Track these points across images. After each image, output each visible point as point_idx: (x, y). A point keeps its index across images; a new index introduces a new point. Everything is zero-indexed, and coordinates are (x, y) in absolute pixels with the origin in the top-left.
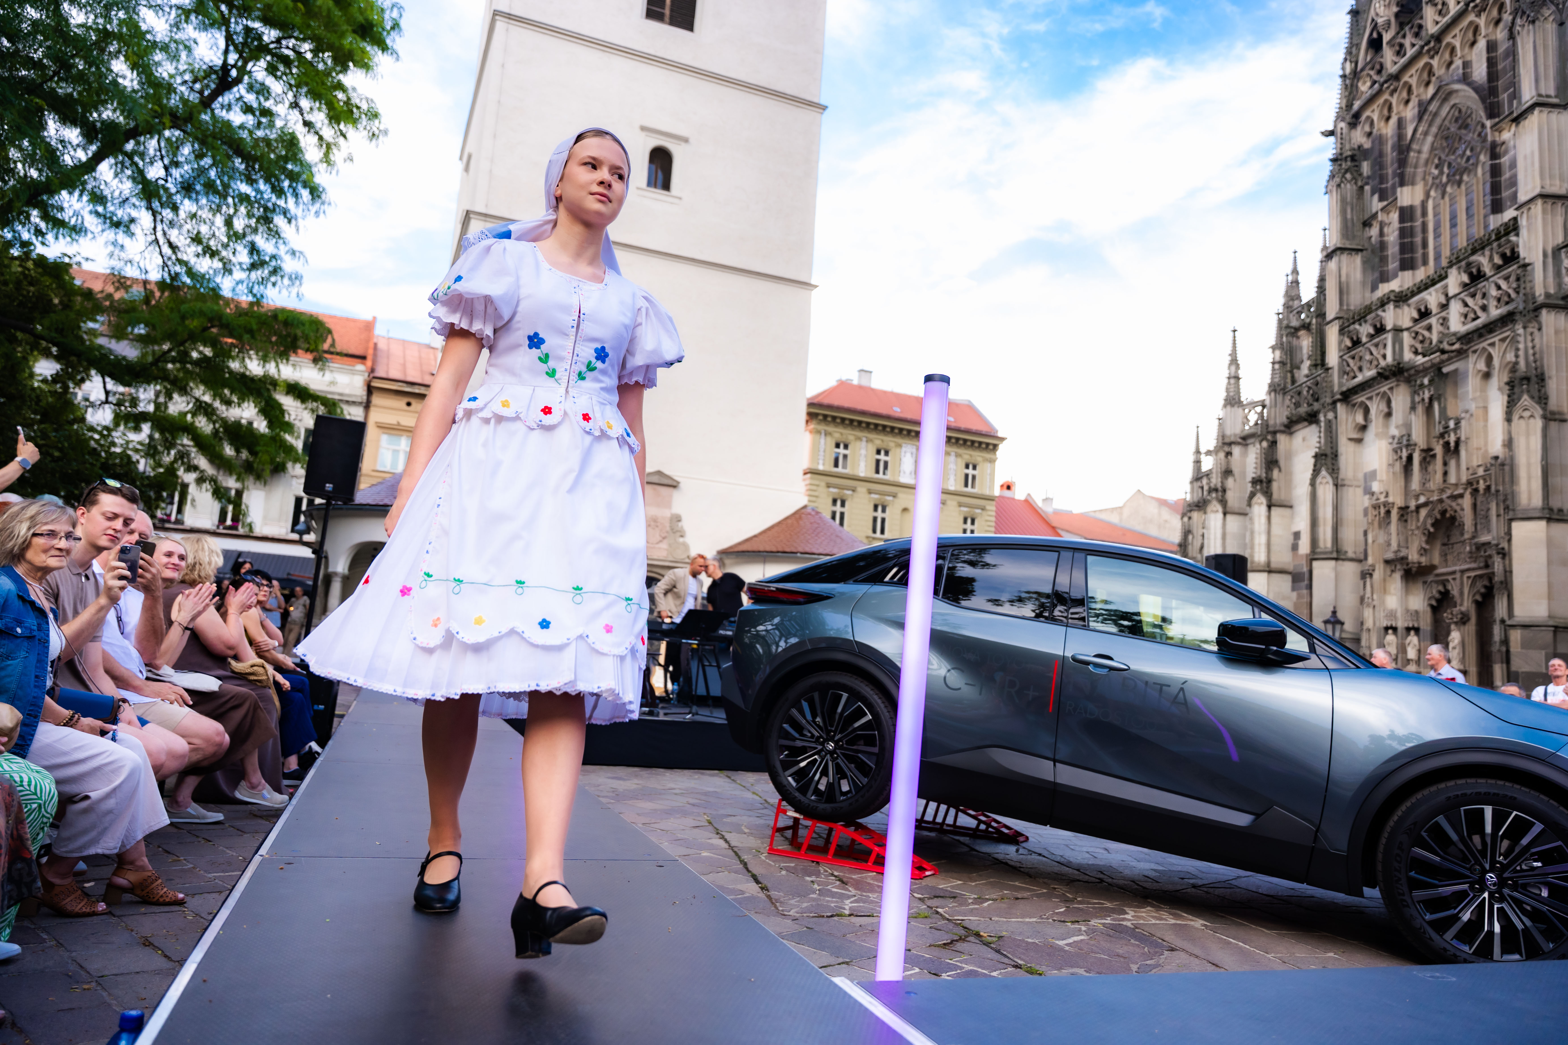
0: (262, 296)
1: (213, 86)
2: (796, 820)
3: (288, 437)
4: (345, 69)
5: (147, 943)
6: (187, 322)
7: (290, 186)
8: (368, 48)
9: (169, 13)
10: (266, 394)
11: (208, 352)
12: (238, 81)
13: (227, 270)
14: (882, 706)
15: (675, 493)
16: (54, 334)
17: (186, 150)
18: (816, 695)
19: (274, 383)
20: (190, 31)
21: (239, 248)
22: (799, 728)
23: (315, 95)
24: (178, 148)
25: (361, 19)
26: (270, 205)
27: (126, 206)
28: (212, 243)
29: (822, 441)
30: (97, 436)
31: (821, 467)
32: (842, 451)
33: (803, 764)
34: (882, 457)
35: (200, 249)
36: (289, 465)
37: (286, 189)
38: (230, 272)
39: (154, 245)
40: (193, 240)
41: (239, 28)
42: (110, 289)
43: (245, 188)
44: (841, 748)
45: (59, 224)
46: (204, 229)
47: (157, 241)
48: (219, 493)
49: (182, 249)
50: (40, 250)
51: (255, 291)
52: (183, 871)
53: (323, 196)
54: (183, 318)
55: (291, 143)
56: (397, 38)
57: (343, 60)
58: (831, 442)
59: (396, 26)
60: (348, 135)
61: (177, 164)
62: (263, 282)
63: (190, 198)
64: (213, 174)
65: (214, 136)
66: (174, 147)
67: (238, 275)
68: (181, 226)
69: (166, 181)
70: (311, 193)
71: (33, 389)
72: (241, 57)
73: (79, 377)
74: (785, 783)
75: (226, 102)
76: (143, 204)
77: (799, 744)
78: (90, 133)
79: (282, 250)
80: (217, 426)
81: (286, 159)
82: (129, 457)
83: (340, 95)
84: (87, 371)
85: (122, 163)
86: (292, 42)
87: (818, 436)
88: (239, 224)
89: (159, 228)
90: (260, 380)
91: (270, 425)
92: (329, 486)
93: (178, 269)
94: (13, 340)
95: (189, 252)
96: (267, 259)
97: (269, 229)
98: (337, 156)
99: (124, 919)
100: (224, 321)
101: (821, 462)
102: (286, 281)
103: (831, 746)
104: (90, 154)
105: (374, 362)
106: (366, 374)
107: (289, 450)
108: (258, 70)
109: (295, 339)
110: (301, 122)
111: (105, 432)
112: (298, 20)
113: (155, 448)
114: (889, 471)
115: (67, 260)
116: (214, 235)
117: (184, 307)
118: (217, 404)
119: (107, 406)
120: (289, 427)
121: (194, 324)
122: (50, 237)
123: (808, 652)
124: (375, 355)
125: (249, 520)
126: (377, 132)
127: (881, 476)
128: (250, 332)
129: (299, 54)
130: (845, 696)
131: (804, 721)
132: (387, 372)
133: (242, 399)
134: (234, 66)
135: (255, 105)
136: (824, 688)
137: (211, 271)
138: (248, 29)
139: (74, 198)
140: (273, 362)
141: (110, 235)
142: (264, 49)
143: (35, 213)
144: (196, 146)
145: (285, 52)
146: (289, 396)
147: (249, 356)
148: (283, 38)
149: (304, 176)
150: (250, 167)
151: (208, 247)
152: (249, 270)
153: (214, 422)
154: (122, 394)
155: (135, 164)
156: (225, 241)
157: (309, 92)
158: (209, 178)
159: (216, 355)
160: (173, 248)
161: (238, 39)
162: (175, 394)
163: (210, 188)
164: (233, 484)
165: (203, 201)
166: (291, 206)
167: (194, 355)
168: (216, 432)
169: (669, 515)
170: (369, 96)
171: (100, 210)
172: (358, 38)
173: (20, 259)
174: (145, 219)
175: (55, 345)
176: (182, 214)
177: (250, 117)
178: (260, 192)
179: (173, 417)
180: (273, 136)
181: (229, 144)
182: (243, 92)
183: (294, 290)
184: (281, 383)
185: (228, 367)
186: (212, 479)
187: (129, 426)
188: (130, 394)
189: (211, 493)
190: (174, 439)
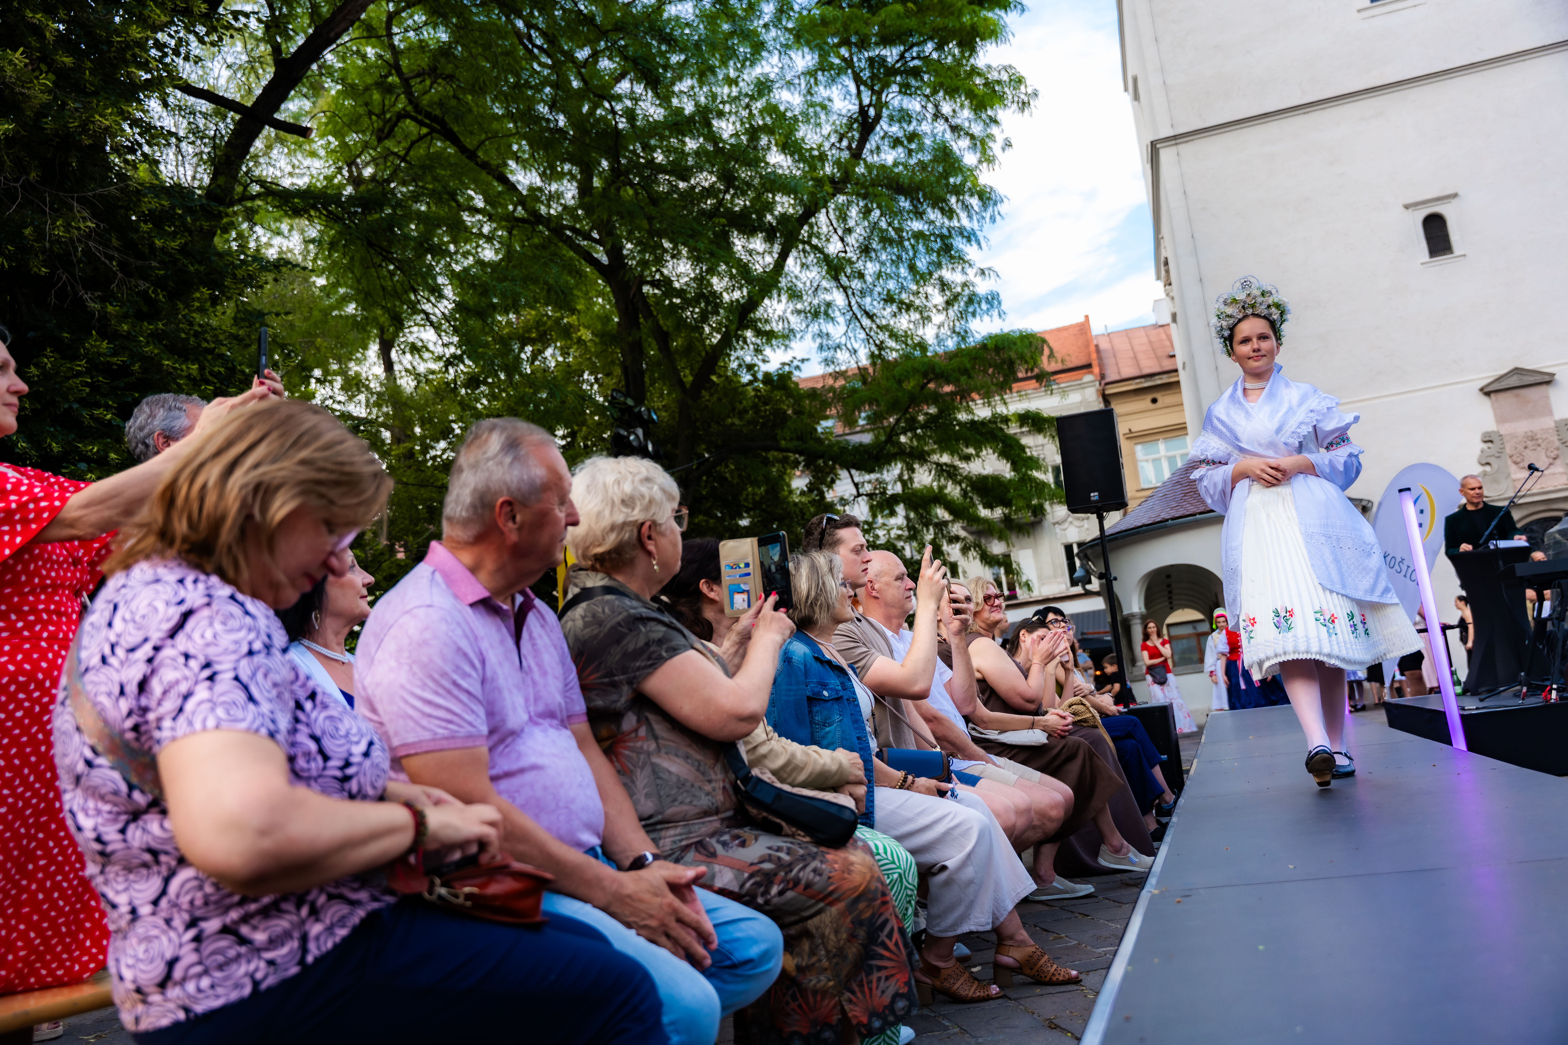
0: (966, 332)
1: (857, 135)
3: (1036, 474)
4: (973, 50)
5: (1053, 1026)
6: (904, 386)
7: (957, 202)
8: (990, 15)
9: (800, 84)
10: (1000, 435)
11: (933, 410)
12: (878, 117)
13: (926, 319)
15: (1553, 393)
16: (796, 443)
17: (854, 212)
19: (1006, 420)
20: (822, 92)
21: (930, 290)
23: (952, 92)
24: (846, 214)
26: (945, 231)
27: (820, 292)
28: (904, 296)
35: (895, 308)
36: (1047, 506)
37: (955, 206)
38: (929, 319)
39: (854, 321)
40: (886, 301)
41: (863, 64)
42: (830, 381)
43: (917, 225)
45: (770, 336)
46: (892, 285)
47: (854, 316)
48: (987, 559)
49: (879, 315)
50: (764, 368)
51: (957, 330)
52: (1067, 948)
53: (993, 195)
54: (900, 382)
55: (944, 155)
57: (969, 39)
60: (999, 119)
61: (849, 231)
62: (962, 315)
63: (871, 259)
64: (883, 224)
65: (873, 185)
66: (843, 217)
67: (938, 318)
68: (872, 291)
69: (845, 252)
70: (981, 198)
71: (796, 504)
72: (873, 92)
73: (829, 480)
75: (874, 147)
76: (833, 284)
78: (770, 235)
79: (971, 275)
80: (964, 486)
81: (946, 175)
83: (978, 81)
84: (832, 470)
85: (804, 251)
86: (915, 51)
88: (922, 264)
89: (853, 302)
90: (990, 421)
91: (1015, 467)
92: (1094, 496)
93: (881, 336)
94: (766, 462)
95: (886, 313)
96: (959, 289)
97: (952, 257)
98: (996, 148)
99: (1022, 1002)
100: (937, 370)
102: (984, 306)
104: (776, 256)
105: (1101, 366)
106: (1097, 384)
107: (1041, 486)
108: (893, 97)
109: (1011, 364)
110: (948, 130)
112: (912, 23)
113: (914, 528)
115: (787, 368)
116: (903, 288)
117: (897, 371)
118: (958, 463)
119: (860, 499)
120: (1034, 463)
121: (910, 385)
122: (768, 351)
124: (1100, 358)
125: (1024, 579)
126: (1026, 100)
128: (965, 372)
129: (926, 59)
132: (1120, 372)
133: (979, 449)
134: (870, 105)
135: (900, 134)
137: (911, 326)
138: (871, 60)
139: (775, 302)
140: (997, 398)
141: (814, 328)
142: (892, 72)
143: (749, 334)
144: (861, 204)
145: (911, 64)
146: (1025, 429)
147: (973, 400)
148: (906, 51)
149: (969, 184)
150: (914, 200)
151: (902, 302)
152: (946, 310)
153: (960, 483)
154: (869, 482)
155: (815, 248)
156: (914, 287)
157: (946, 92)
158: (881, 230)
159: (941, 411)
160: (871, 316)
161: (866, 75)
162: (916, 466)
163: (886, 241)
164: (997, 548)
165: (884, 257)
166: (965, 222)
167: (921, 418)
168: (965, 494)
169: (1553, 425)
170: (1006, 63)
171: (799, 306)
172: (977, 8)
173: (750, 383)
174: (839, 298)
175: (801, 454)
176: (869, 279)
177: (900, 150)
178: (932, 222)
179: (921, 491)
180: (927, 157)
181: (889, 187)
182: (885, 127)
183: (995, 313)
184: (1012, 418)
185: (956, 419)
186: (975, 545)
187: (885, 513)
188: (877, 480)
189: (980, 561)
190: (928, 513)
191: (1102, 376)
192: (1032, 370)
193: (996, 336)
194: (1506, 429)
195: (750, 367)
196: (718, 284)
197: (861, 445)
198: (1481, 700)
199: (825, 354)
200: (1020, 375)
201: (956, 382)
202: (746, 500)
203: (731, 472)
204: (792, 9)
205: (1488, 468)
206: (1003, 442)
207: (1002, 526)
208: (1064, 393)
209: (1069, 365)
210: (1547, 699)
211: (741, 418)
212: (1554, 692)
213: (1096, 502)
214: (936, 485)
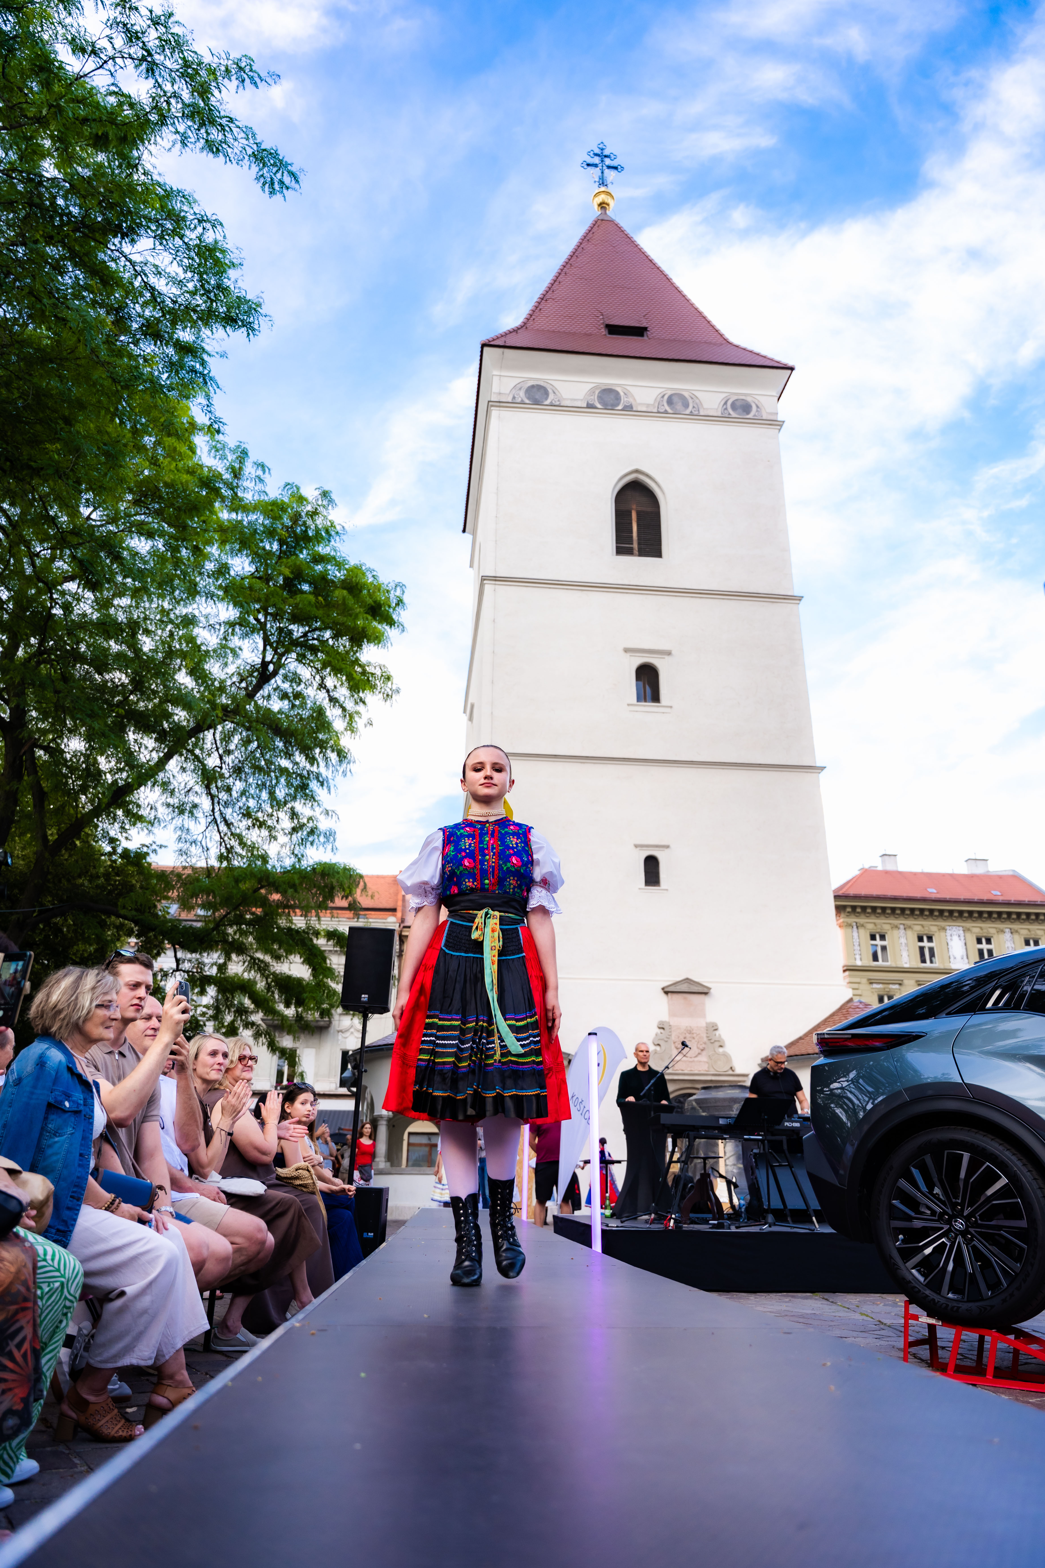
0: (303, 856)
1: (255, 681)
2: (932, 1328)
3: (328, 982)
4: (360, 646)
6: (240, 885)
7: (320, 753)
8: (379, 627)
9: (219, 630)
10: (309, 944)
11: (259, 911)
12: (275, 673)
13: (273, 838)
14: (1019, 1164)
15: (708, 1000)
16: (134, 913)
17: (236, 739)
18: (928, 1159)
19: (317, 934)
20: (235, 641)
21: (282, 815)
22: (914, 1204)
23: (337, 671)
24: (229, 738)
25: (370, 601)
26: (305, 773)
27: (190, 794)
28: (260, 815)
29: (855, 934)
31: (859, 963)
32: (878, 942)
33: (928, 1251)
34: (926, 944)
35: (250, 822)
36: (334, 1012)
37: (317, 756)
38: (275, 838)
39: (213, 824)
40: (244, 815)
41: (273, 631)
43: (285, 763)
44: (976, 1225)
45: (139, 818)
46: (252, 803)
47: (215, 819)
48: (275, 1048)
49: (235, 824)
50: (125, 844)
51: (296, 852)
53: (349, 756)
54: (237, 883)
55: (320, 716)
56: (402, 612)
57: (359, 638)
58: (865, 935)
59: (400, 602)
60: (367, 701)
61: (229, 752)
62: (302, 842)
63: (240, 780)
64: (258, 755)
65: (258, 723)
66: (227, 738)
67: (283, 839)
68: (234, 804)
69: (221, 768)
70: (339, 755)
72: (276, 653)
73: (155, 952)
74: (910, 1278)
75: (266, 694)
76: (204, 791)
77: (918, 1224)
78: (161, 737)
79: (317, 812)
80: (270, 981)
81: (317, 731)
82: (197, 1021)
83: (358, 669)
84: (160, 943)
85: (187, 758)
86: (316, 634)
87: (849, 930)
88: (280, 793)
89: (217, 809)
90: (304, 931)
91: (315, 973)
92: (365, 997)
93: (233, 842)
94: (104, 925)
95: (241, 825)
96: (305, 821)
97: (306, 795)
98: (360, 723)
100: (271, 880)
101: (858, 957)
102: (322, 839)
103: (959, 1224)
104: (162, 755)
106: (397, 925)
108: (291, 663)
109: (332, 888)
110: (327, 699)
113: (218, 1008)
114: (937, 959)
115: (145, 849)
116: (260, 808)
117: (238, 875)
118: (269, 960)
119: (178, 973)
120: (329, 972)
121: (244, 886)
122: (132, 831)
123: (905, 1105)
125: (300, 1070)
126: (390, 693)
127: (928, 964)
128: (293, 886)
129: (324, 643)
130: (966, 1156)
131: (919, 1194)
133: (289, 952)
134: (271, 662)
135: (290, 690)
136: (936, 1149)
137: (260, 840)
138: (280, 630)
139: (148, 790)
140: (314, 913)
141: (178, 821)
142: (295, 643)
143: (120, 813)
144: (244, 734)
145: (311, 642)
146: (330, 944)
147: (295, 911)
148: (309, 631)
149: (332, 742)
150: (287, 743)
151: (257, 819)
152: (291, 834)
153: (267, 978)
154: (190, 961)
155: (197, 757)
156: (270, 811)
157: (332, 670)
158: (255, 758)
159: (266, 914)
160: (228, 825)
161: (273, 639)
162: (234, 956)
163: (257, 769)
164: (287, 1042)
165: (251, 780)
166: (322, 770)
167: (248, 916)
168: (269, 987)
169: (704, 1025)
170: (382, 663)
171: (171, 801)
172: (370, 617)
173: (110, 854)
174: (205, 803)
175: (136, 923)
176: (235, 794)
177: (286, 702)
178: (297, 764)
179: (233, 978)
180: (305, 714)
181: (270, 727)
182: (279, 682)
183: (329, 847)
184: (322, 933)
185: (276, 923)
186: (267, 1034)
187: (196, 991)
188: (197, 960)
189: (268, 1048)
190: (233, 997)
191: (403, 921)
192: (347, 897)
193: (325, 863)
194: (674, 1022)
195: (112, 841)
196: (104, 763)
199: (181, 845)
200: (337, 900)
201: (284, 893)
202: (75, 954)
203: (69, 926)
204: (229, 573)
205: (658, 1048)
206: (310, 950)
207: (293, 1022)
209: (379, 904)
210: (667, 1226)
211: (90, 881)
212: (672, 1221)
213: (365, 1002)
214: (246, 975)
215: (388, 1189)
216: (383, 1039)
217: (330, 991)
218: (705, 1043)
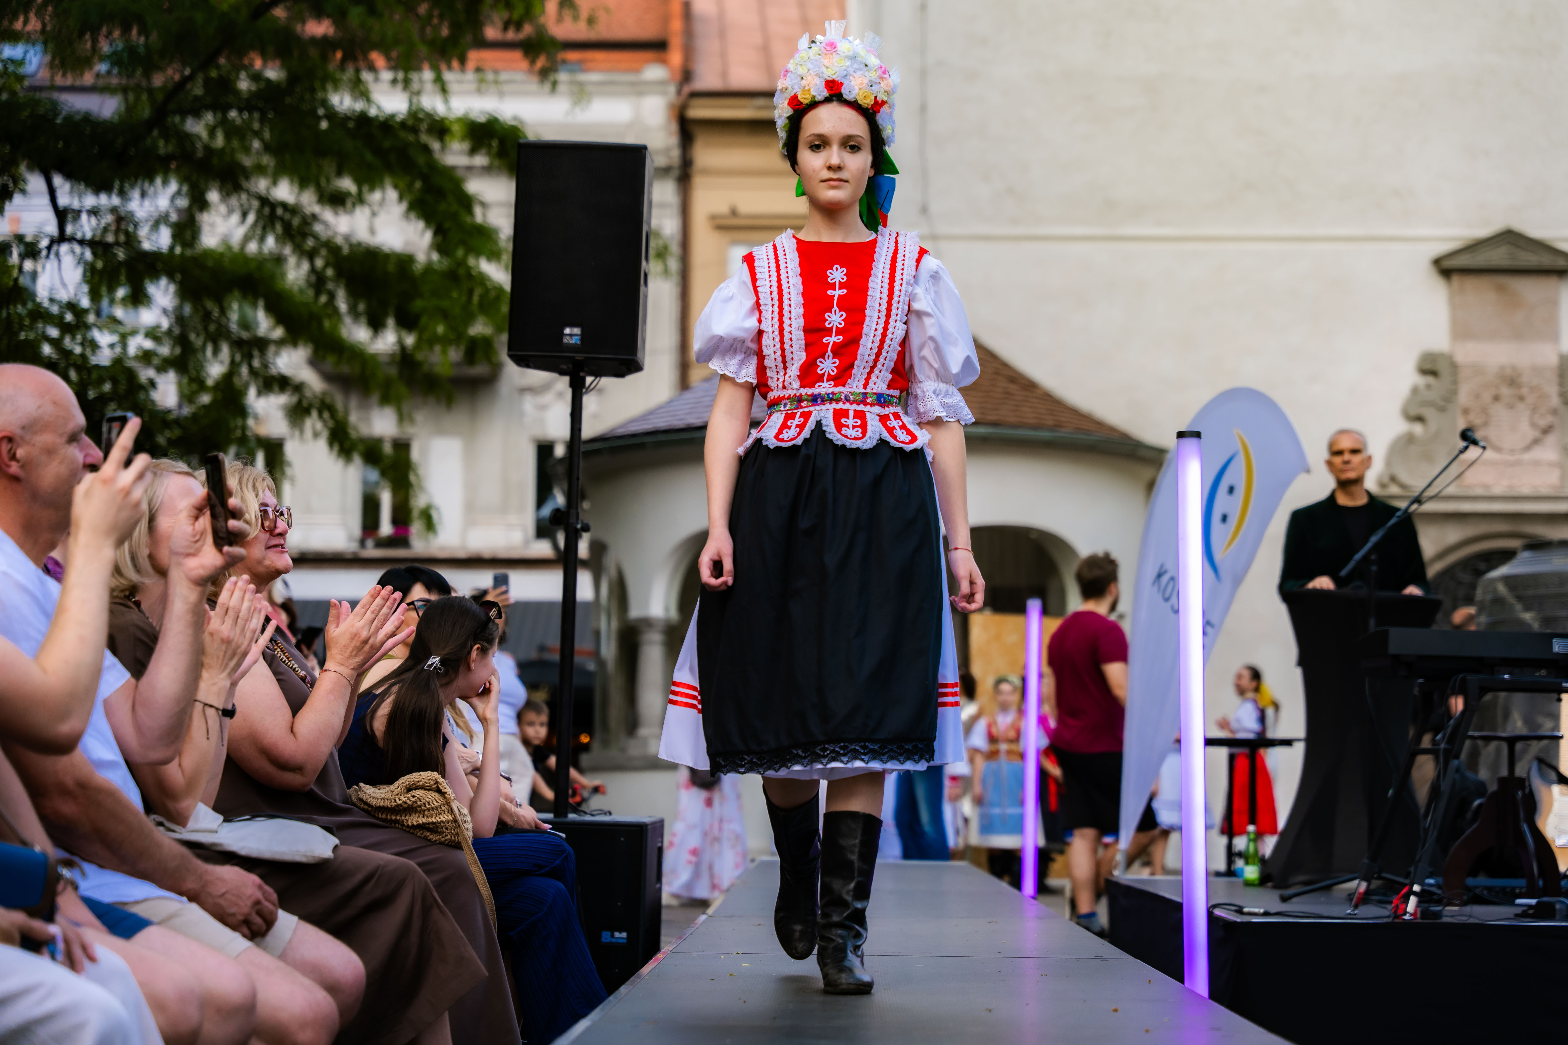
10: (421, 160)
11: (274, 71)
19: (440, 129)
30: (54, 332)
48: (349, 445)
80: (319, 263)
82: (131, 375)
90: (403, 124)
91: (442, 244)
92: (572, 334)
105: (689, 51)
106: (672, 89)
111: (69, 317)
113: (187, 342)
118: (312, 207)
119: (64, 248)
124: (689, 33)
132: (724, 74)
133: (366, 184)
140: (428, 75)
146: (480, 160)
147: (372, 68)
153: (311, 256)
154: (94, 212)
159: (293, 79)
162: (213, 196)
167: (244, 85)
168: (318, 281)
169: (1554, 360)
179: (216, 257)
184: (456, 128)
185: (325, 103)
186: (325, 407)
187: (121, 293)
188: (114, 210)
189: (331, 444)
190: (223, 311)
191: (687, 76)
192: (519, 26)
194: (1466, 353)
197: (87, 119)
198: (1284, 899)
200: (491, 33)
201: (340, 18)
205: (1418, 429)
206: (425, 179)
207: (393, 371)
208: (581, 95)
209: (603, 31)
210: (1399, 912)
212: (1413, 900)
213: (572, 348)
214: (252, 247)
215: (659, 826)
216: (643, 417)
217: (487, 290)
218: (1554, 412)
